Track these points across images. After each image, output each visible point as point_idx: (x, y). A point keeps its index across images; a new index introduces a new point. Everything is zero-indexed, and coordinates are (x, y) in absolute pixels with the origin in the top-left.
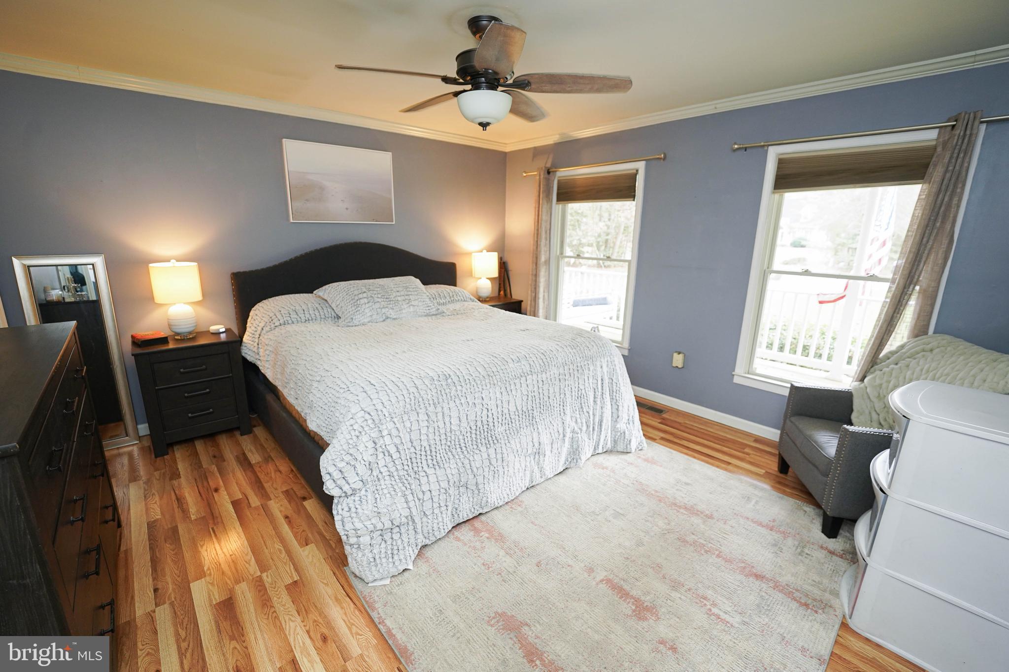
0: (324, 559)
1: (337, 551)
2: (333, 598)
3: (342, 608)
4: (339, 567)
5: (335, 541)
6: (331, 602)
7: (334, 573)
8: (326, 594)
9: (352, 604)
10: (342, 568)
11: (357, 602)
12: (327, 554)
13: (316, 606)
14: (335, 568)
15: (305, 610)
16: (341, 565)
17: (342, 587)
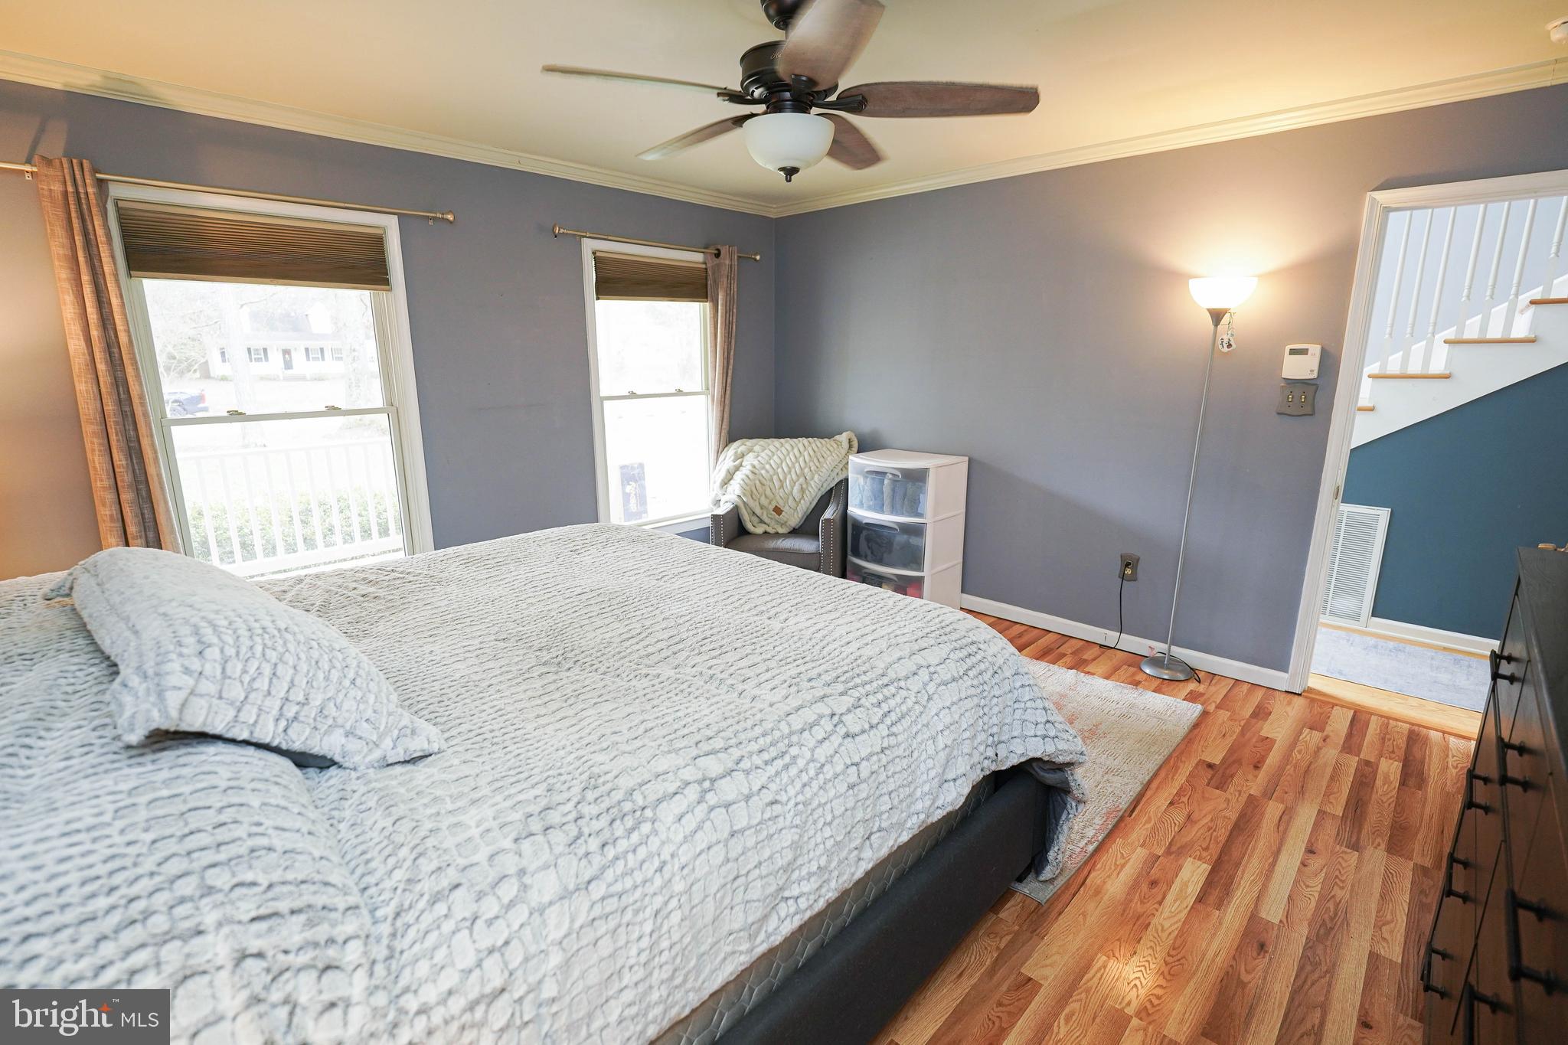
0: (1043, 938)
1: (1017, 928)
2: (1098, 898)
3: (1105, 883)
4: (1042, 914)
5: (998, 939)
6: (1106, 898)
7: (1060, 914)
8: (1099, 908)
9: (1091, 876)
10: (1044, 908)
11: (1086, 872)
12: (1031, 939)
13: (1124, 911)
14: (1053, 914)
15: (1137, 920)
16: (1041, 911)
17: (1074, 895)
